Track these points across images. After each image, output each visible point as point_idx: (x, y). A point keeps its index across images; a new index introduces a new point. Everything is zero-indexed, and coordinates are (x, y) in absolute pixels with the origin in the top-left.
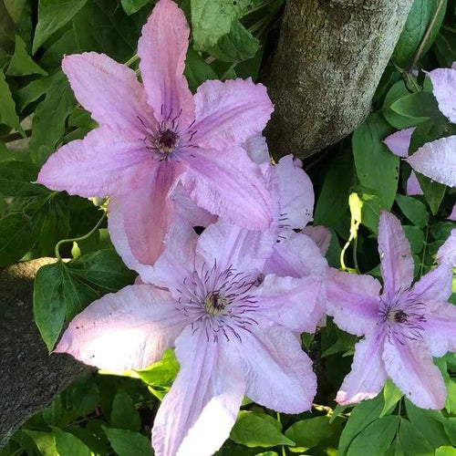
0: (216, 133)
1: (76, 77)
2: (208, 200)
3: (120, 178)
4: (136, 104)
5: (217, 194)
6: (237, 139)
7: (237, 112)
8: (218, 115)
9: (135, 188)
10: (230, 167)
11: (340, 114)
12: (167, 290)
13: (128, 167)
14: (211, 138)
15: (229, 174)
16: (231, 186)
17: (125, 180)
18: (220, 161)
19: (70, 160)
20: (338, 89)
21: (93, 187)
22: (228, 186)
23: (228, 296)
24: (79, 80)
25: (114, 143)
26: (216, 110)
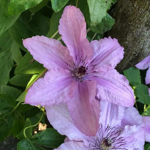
0: (102, 64)
1: (31, 48)
2: (105, 97)
3: (63, 93)
4: (62, 57)
5: (109, 93)
6: (113, 65)
7: (109, 53)
8: (101, 56)
9: (72, 97)
10: (111, 79)
11: (143, 52)
12: (82, 141)
13: (65, 88)
14: (100, 67)
15: (111, 82)
16: (114, 87)
17: (66, 94)
18: (106, 77)
19: (38, 89)
20: (146, 40)
21: (52, 101)
22: (112, 88)
23: (112, 139)
24: (33, 50)
25: (57, 77)
26: (99, 54)
